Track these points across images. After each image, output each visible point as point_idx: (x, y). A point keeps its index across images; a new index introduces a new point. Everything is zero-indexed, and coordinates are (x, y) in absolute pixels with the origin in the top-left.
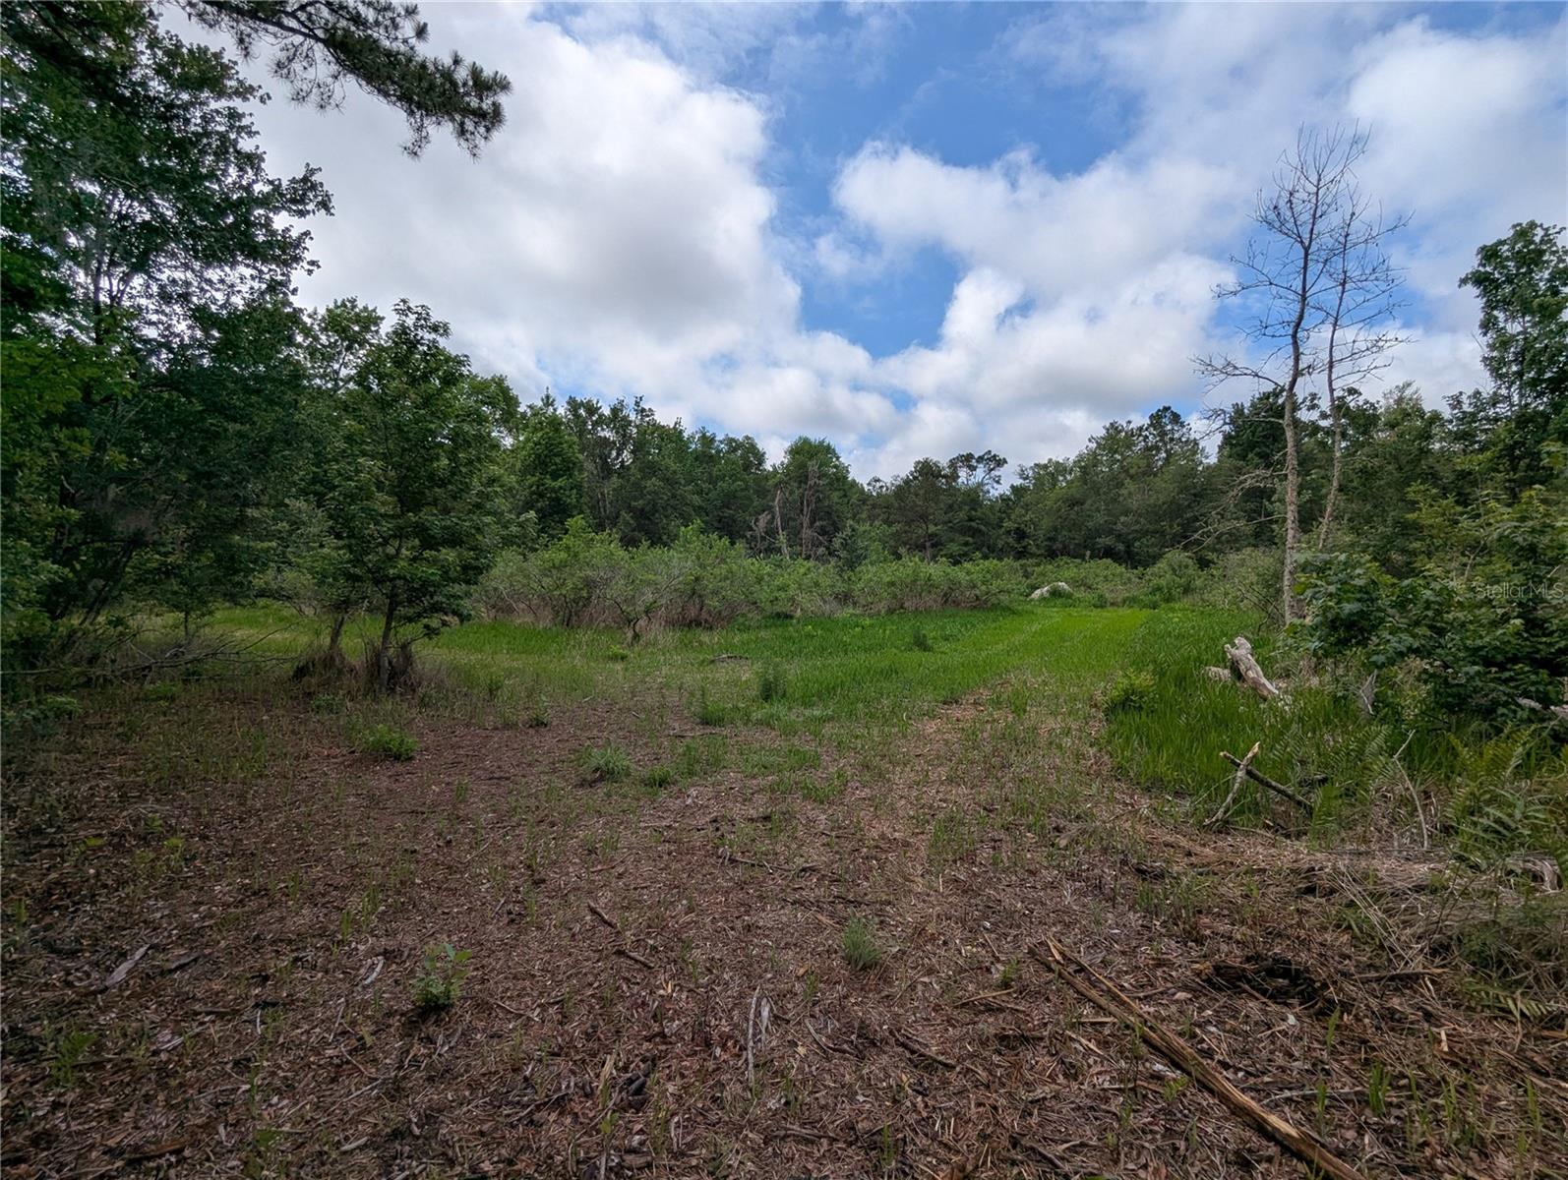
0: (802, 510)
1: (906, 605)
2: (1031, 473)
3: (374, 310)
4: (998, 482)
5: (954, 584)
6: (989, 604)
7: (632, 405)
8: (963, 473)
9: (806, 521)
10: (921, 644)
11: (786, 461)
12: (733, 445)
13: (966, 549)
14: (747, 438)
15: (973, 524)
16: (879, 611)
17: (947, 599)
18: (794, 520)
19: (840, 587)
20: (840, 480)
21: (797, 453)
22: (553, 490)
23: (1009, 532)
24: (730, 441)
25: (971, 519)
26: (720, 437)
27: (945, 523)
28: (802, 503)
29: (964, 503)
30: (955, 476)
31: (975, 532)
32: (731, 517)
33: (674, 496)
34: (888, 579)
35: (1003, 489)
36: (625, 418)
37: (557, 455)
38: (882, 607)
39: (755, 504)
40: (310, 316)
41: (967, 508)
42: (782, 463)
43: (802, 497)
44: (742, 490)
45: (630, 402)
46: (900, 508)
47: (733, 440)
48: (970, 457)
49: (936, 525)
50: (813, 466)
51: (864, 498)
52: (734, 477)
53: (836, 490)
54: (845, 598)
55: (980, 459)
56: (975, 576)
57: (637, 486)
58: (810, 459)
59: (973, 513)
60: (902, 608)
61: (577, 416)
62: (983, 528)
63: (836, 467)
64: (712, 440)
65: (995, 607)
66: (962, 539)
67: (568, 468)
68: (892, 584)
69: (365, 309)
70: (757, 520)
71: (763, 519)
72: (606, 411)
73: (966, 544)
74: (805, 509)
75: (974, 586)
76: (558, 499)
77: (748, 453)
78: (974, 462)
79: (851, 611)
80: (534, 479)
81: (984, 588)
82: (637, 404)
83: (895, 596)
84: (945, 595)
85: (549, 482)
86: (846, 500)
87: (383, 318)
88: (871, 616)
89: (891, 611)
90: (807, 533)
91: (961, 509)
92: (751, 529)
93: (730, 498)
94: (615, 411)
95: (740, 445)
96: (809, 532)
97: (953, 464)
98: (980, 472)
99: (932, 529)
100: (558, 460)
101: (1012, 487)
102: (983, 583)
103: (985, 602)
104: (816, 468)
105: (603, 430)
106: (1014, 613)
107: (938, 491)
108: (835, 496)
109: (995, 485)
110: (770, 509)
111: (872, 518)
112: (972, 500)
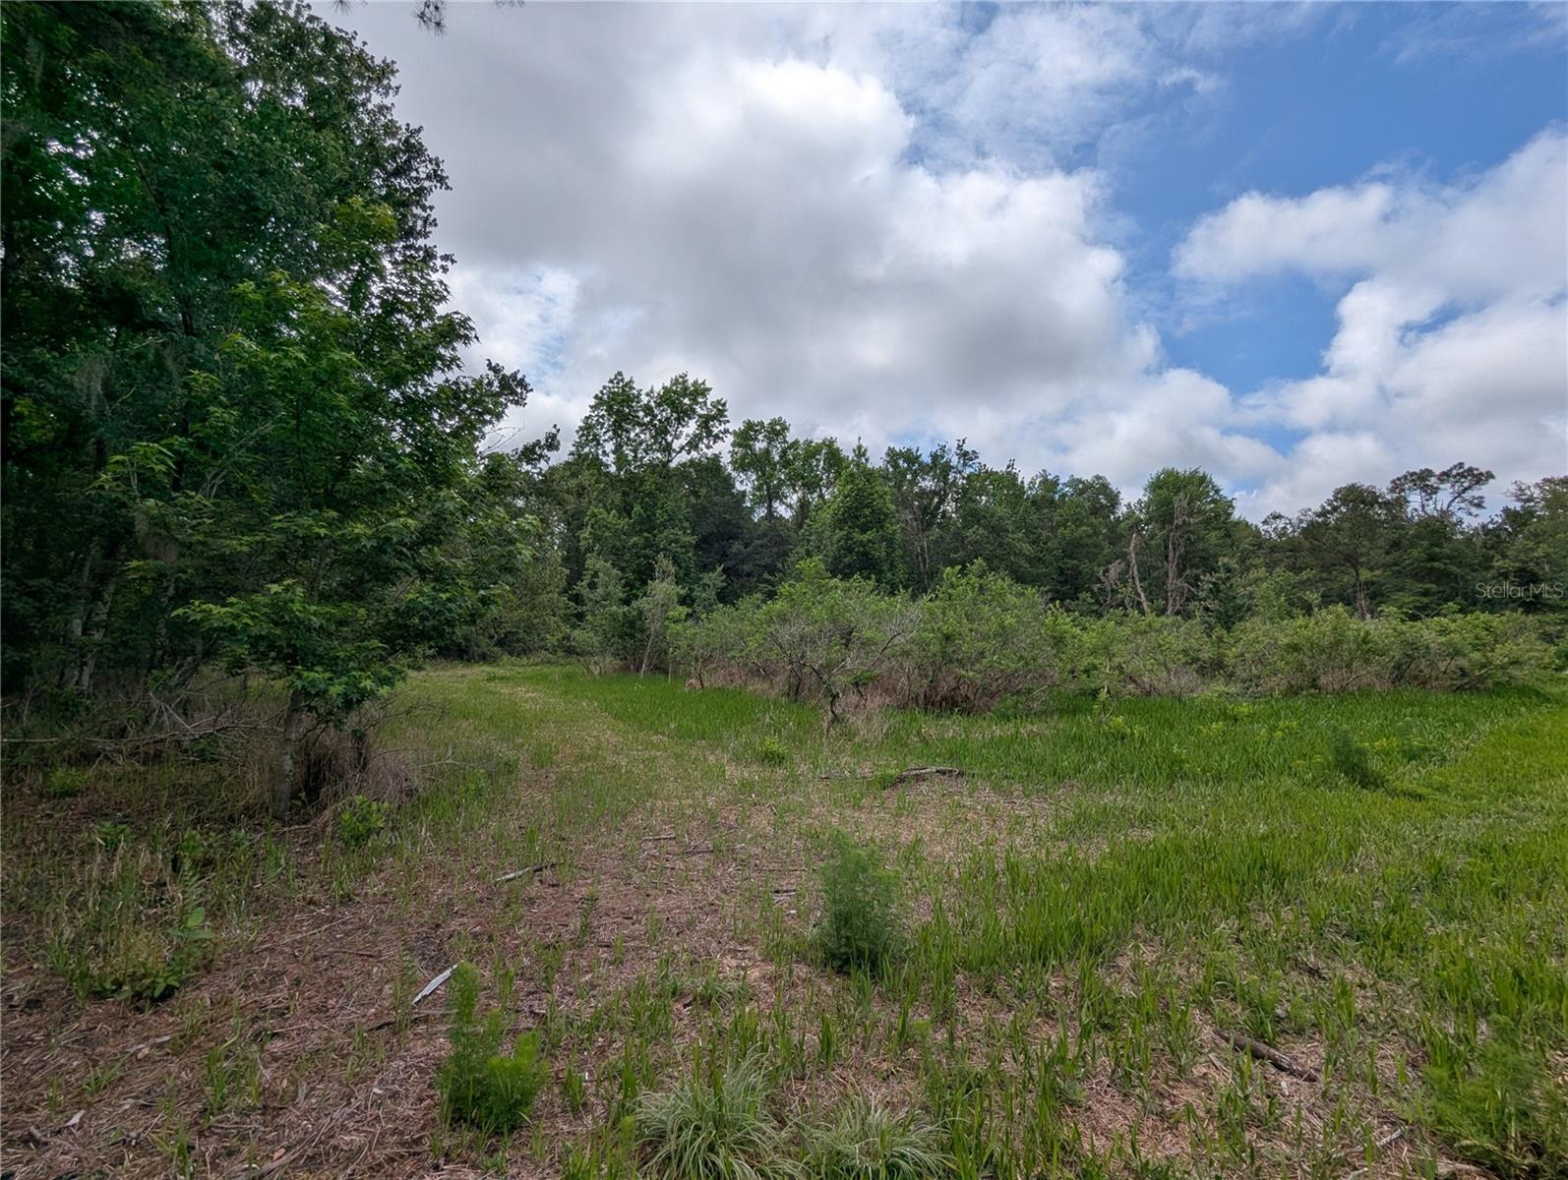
0: (1167, 557)
1: (1323, 681)
2: (1537, 493)
3: (703, 383)
4: (1479, 505)
5: (1413, 650)
6: (1490, 683)
7: (954, 449)
8: (1415, 499)
9: (1172, 568)
10: (1355, 770)
11: (1146, 499)
12: (1081, 487)
13: (1426, 600)
14: (1098, 477)
15: (1436, 564)
16: (1272, 689)
17: (1400, 674)
18: (1156, 568)
19: (1207, 653)
20: (1220, 516)
21: (1160, 488)
22: (862, 544)
23: (1505, 576)
24: (1074, 482)
25: (1432, 559)
26: (1064, 480)
27: (1386, 566)
28: (1166, 548)
29: (1418, 536)
30: (1401, 502)
31: (1441, 576)
32: (1074, 568)
33: (1001, 545)
34: (1286, 641)
35: (1490, 514)
36: (948, 462)
37: (868, 506)
38: (1277, 683)
39: (1105, 551)
40: (648, 395)
41: (1425, 543)
42: (1140, 502)
43: (1166, 540)
44: (1090, 536)
45: (953, 446)
46: (1313, 549)
47: (1080, 481)
48: (1426, 474)
49: (1371, 569)
50: (1180, 502)
51: (1258, 542)
52: (1079, 522)
53: (1215, 529)
54: (1214, 668)
55: (1445, 476)
56: (1456, 637)
57: (958, 536)
58: (1176, 494)
59: (1437, 550)
60: (1315, 687)
61: (896, 466)
62: (1454, 569)
63: (1214, 501)
64: (1055, 483)
65: (1502, 689)
66: (1420, 586)
67: (879, 520)
68: (1295, 648)
69: (696, 382)
70: (1106, 571)
71: (1115, 569)
72: (926, 459)
73: (1426, 593)
74: (1171, 554)
75: (1458, 653)
76: (866, 554)
77: (1098, 496)
78: (1433, 481)
79: (1222, 688)
80: (842, 533)
81: (1476, 656)
82: (959, 447)
83: (1300, 668)
84: (1398, 667)
85: (857, 536)
86: (1229, 541)
87: (710, 389)
88: (1255, 698)
89: (1293, 691)
90: (1174, 583)
91: (1413, 545)
92: (1099, 581)
93: (1072, 549)
94: (935, 457)
95: (1088, 486)
96: (1179, 583)
97: (1397, 485)
98: (1444, 496)
99: (1365, 575)
100: (867, 512)
101: (1506, 511)
102: (1475, 648)
103: (1482, 679)
104: (1185, 503)
105: (924, 479)
106: (1548, 700)
107: (1373, 524)
108: (1213, 537)
109: (1474, 510)
110: (1124, 556)
111: (1270, 567)
112: (1433, 532)
